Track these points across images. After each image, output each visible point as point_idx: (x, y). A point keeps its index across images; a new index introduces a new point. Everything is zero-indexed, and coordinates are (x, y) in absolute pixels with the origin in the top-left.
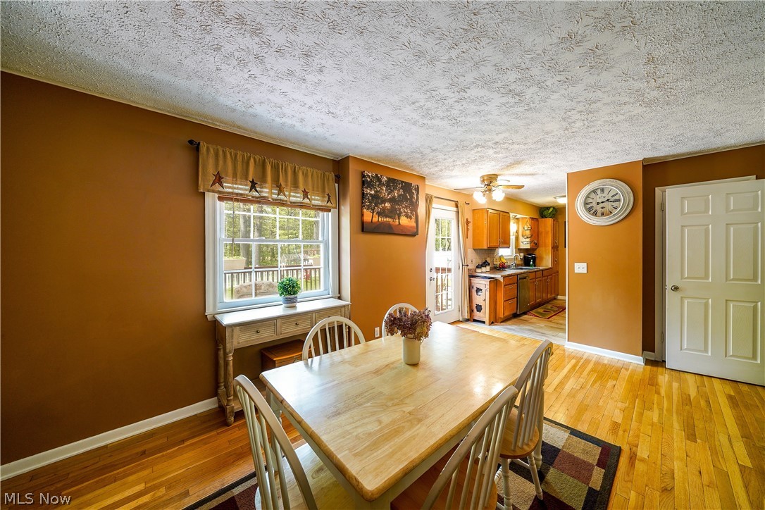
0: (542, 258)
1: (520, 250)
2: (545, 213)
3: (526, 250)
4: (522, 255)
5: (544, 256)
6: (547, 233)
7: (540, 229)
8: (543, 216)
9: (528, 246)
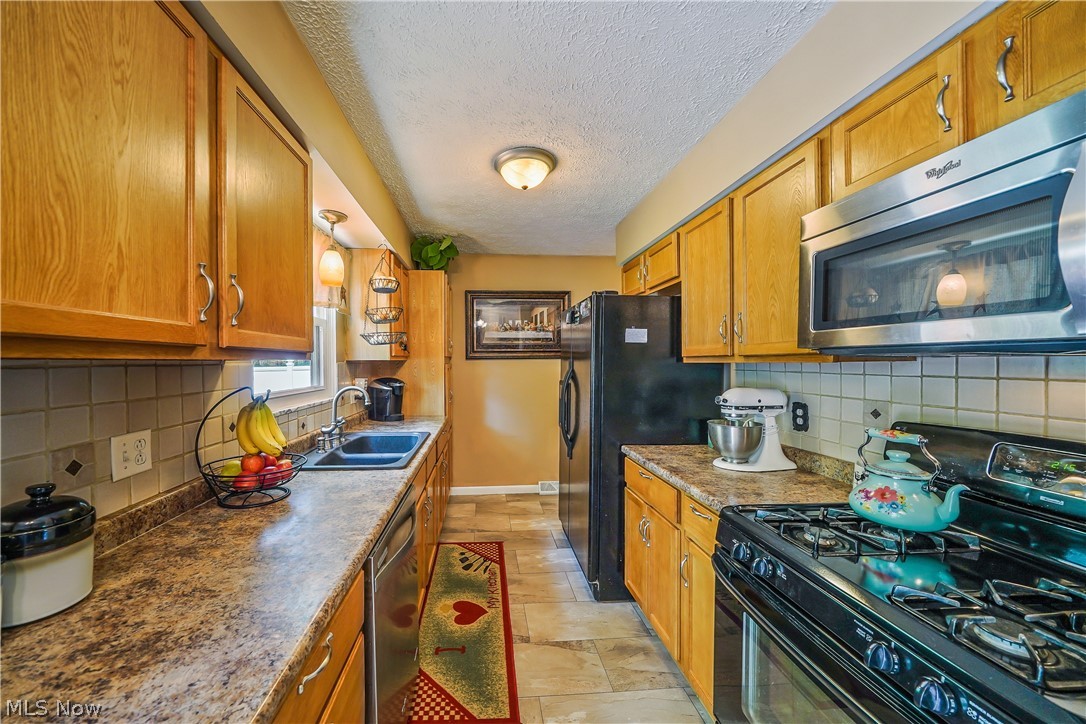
0: (418, 392)
1: (353, 368)
2: (430, 251)
3: (372, 368)
4: (361, 384)
5: (426, 385)
6: (432, 315)
7: (414, 303)
8: (420, 262)
9: (383, 354)
